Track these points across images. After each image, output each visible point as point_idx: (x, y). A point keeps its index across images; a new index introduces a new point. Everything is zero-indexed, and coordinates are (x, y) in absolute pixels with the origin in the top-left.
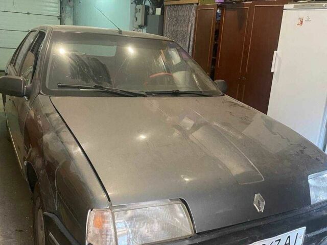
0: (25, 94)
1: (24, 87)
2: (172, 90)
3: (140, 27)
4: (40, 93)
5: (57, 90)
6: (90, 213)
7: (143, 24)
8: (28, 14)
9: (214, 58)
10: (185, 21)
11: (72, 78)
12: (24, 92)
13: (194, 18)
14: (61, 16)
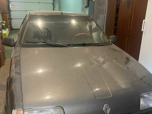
0: (13, 45)
1: (13, 42)
2: (82, 43)
3: (86, 7)
4: (18, 46)
5: (26, 44)
6: (13, 111)
7: (87, 6)
8: (39, 3)
9: (116, 22)
10: (103, 4)
11: (33, 38)
12: (12, 45)
13: (107, 3)
14: (53, 3)
